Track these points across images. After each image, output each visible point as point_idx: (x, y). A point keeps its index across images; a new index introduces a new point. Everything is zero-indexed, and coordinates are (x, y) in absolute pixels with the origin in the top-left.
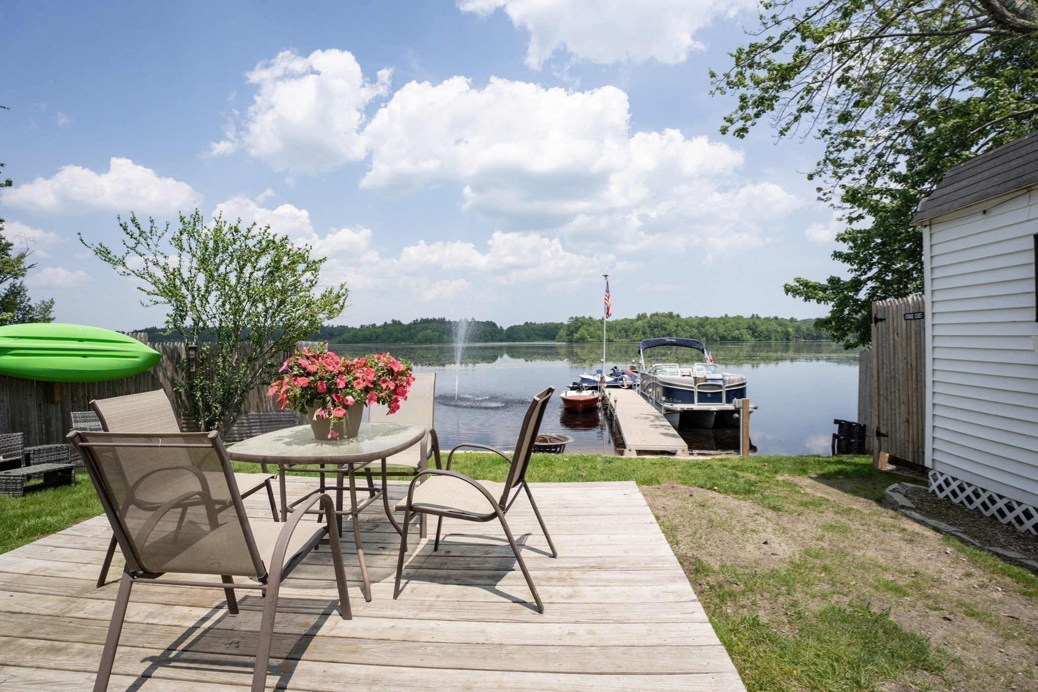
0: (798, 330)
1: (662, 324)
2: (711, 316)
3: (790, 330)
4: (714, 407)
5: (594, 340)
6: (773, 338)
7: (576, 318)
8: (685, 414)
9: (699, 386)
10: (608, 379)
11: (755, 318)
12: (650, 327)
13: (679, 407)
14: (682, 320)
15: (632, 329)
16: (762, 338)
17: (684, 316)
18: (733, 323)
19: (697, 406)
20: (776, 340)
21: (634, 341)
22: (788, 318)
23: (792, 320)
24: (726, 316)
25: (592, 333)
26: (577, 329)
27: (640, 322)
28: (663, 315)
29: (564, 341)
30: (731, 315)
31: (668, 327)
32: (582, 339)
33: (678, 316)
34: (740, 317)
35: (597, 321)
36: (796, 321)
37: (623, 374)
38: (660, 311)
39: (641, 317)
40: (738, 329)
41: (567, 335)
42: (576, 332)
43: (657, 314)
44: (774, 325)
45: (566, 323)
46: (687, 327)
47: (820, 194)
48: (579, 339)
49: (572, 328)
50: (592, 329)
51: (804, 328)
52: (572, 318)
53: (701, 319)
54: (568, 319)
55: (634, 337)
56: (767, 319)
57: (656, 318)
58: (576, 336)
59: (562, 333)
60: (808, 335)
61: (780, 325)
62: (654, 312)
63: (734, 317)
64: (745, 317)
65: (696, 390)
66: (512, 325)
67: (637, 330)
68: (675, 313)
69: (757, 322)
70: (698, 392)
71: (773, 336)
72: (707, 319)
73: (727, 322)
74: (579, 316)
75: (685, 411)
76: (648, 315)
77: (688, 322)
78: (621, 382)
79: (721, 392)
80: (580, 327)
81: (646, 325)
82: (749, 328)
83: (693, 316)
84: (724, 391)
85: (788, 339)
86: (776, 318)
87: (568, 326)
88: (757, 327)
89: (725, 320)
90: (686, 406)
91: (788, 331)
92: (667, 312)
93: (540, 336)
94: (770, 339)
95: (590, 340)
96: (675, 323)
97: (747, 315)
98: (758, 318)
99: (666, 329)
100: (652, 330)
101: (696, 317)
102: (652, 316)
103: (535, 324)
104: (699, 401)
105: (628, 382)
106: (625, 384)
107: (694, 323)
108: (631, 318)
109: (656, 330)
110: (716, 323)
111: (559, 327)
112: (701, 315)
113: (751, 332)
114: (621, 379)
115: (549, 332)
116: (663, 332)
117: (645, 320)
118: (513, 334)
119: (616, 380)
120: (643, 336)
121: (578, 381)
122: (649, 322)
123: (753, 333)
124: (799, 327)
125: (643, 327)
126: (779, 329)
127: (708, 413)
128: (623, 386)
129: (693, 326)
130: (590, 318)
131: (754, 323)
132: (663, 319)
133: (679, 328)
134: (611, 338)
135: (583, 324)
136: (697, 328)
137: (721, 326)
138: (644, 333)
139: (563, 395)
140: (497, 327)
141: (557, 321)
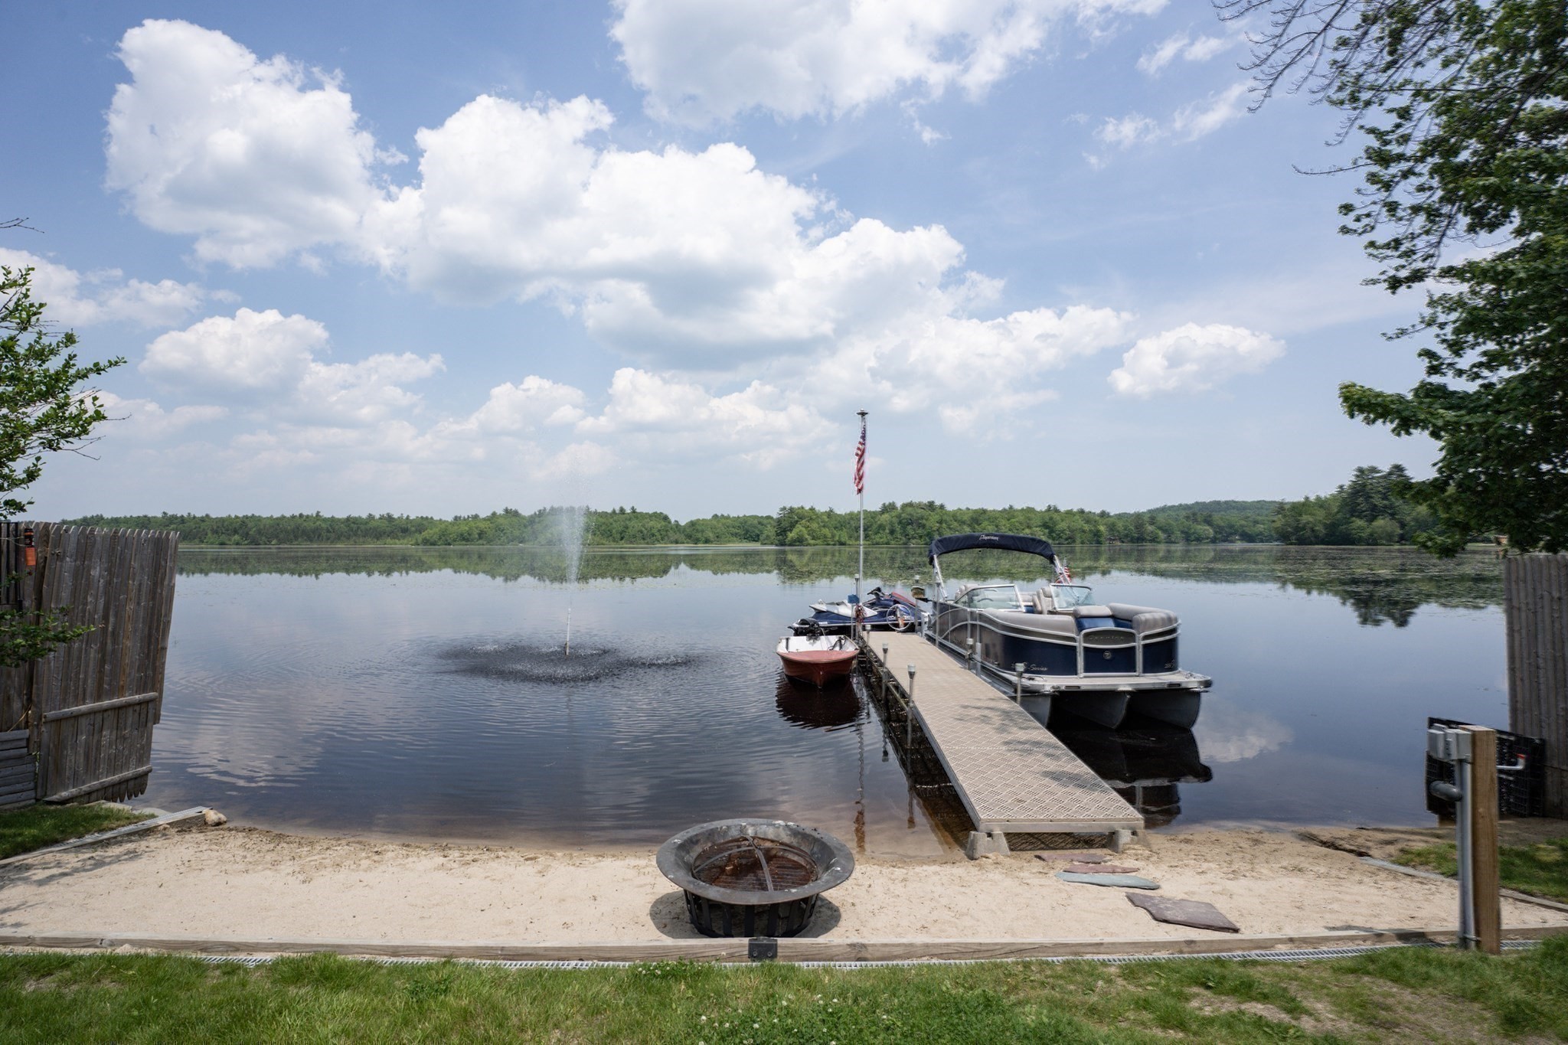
0: (1112, 528)
1: (919, 519)
2: (990, 508)
3: (1102, 528)
4: (1123, 682)
5: (817, 542)
6: (1078, 540)
7: (791, 509)
8: (1062, 699)
9: (1087, 635)
10: (869, 612)
11: (1052, 510)
12: (900, 523)
13: (1048, 683)
14: (947, 513)
15: (875, 527)
16: (1062, 541)
17: (950, 507)
18: (1021, 518)
19: (1084, 681)
20: (1082, 543)
21: (877, 544)
22: (1098, 511)
23: (1103, 514)
24: (1011, 507)
25: (814, 531)
26: (792, 526)
27: (886, 516)
28: (920, 506)
29: (772, 544)
30: (1018, 506)
31: (928, 524)
32: (800, 541)
33: (942, 507)
34: (1030, 510)
35: (822, 514)
36: (1108, 515)
37: (896, 602)
38: (916, 500)
39: (888, 508)
40: (1029, 527)
41: (778, 535)
42: (791, 531)
43: (910, 505)
44: (1080, 523)
45: (775, 516)
46: (956, 524)
47: (1349, 221)
48: (795, 541)
49: (785, 524)
50: (814, 526)
51: (1120, 525)
52: (784, 508)
53: (975, 511)
54: (778, 510)
55: (877, 538)
56: (1069, 513)
57: (909, 509)
58: (791, 535)
59: (770, 531)
60: (1126, 536)
61: (1088, 522)
62: (907, 501)
63: (1023, 510)
64: (1038, 509)
65: (1080, 645)
66: (694, 518)
67: (881, 527)
68: (938, 503)
69: (1056, 516)
70: (1086, 648)
71: (1078, 537)
72: (984, 511)
73: (1014, 517)
74: (795, 506)
75: (1062, 693)
76: (899, 505)
77: (956, 516)
78: (892, 617)
79: (1133, 648)
80: (797, 522)
81: (895, 520)
82: (1045, 526)
83: (964, 508)
84: (1139, 644)
85: (1099, 542)
86: (1082, 512)
87: (779, 521)
88: (1055, 523)
89: (1009, 513)
90: (1063, 682)
91: (1098, 531)
92: (925, 501)
93: (736, 535)
94: (1074, 541)
95: (812, 542)
96: (937, 517)
97: (1041, 507)
98: (1056, 511)
99: (924, 526)
100: (904, 528)
101: (968, 509)
102: (905, 506)
103: (728, 517)
104: (1087, 669)
105: (906, 617)
106: (901, 622)
107: (965, 518)
108: (873, 510)
109: (910, 527)
110: (996, 518)
111: (765, 522)
112: (975, 506)
113: (1047, 531)
114: (894, 613)
115: (748, 529)
116: (920, 531)
117: (893, 514)
118: (694, 532)
119: (882, 615)
120: (889, 537)
121: (809, 615)
122: (899, 516)
123: (1050, 533)
124: (1113, 525)
125: (892, 524)
126: (1086, 527)
127: (1110, 696)
128: (897, 625)
129: (964, 523)
130: (812, 509)
131: (1051, 519)
132: (920, 511)
133: (944, 525)
134: (843, 540)
135: (801, 518)
136: (969, 525)
137: (1004, 522)
138: (892, 532)
139: (782, 649)
140: (670, 522)
141: (762, 512)
